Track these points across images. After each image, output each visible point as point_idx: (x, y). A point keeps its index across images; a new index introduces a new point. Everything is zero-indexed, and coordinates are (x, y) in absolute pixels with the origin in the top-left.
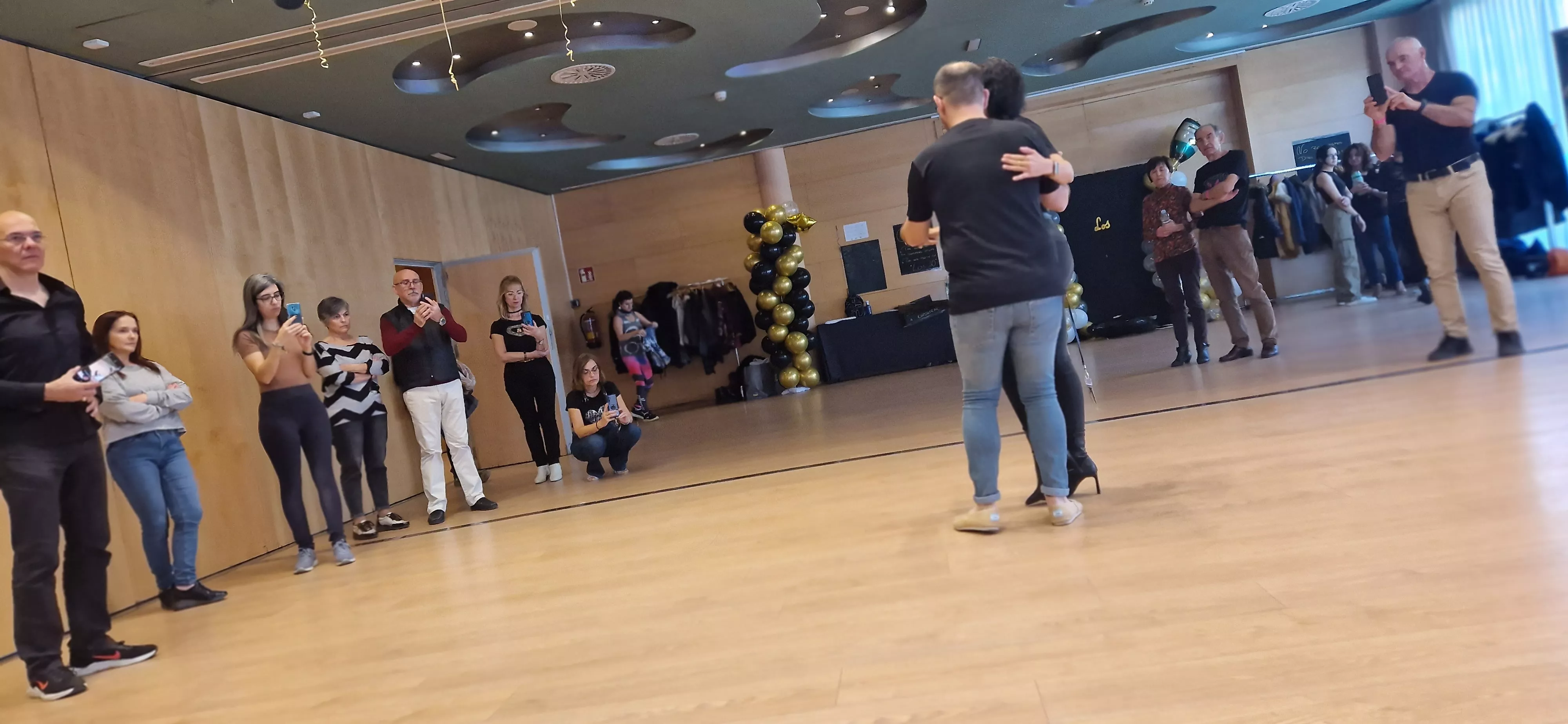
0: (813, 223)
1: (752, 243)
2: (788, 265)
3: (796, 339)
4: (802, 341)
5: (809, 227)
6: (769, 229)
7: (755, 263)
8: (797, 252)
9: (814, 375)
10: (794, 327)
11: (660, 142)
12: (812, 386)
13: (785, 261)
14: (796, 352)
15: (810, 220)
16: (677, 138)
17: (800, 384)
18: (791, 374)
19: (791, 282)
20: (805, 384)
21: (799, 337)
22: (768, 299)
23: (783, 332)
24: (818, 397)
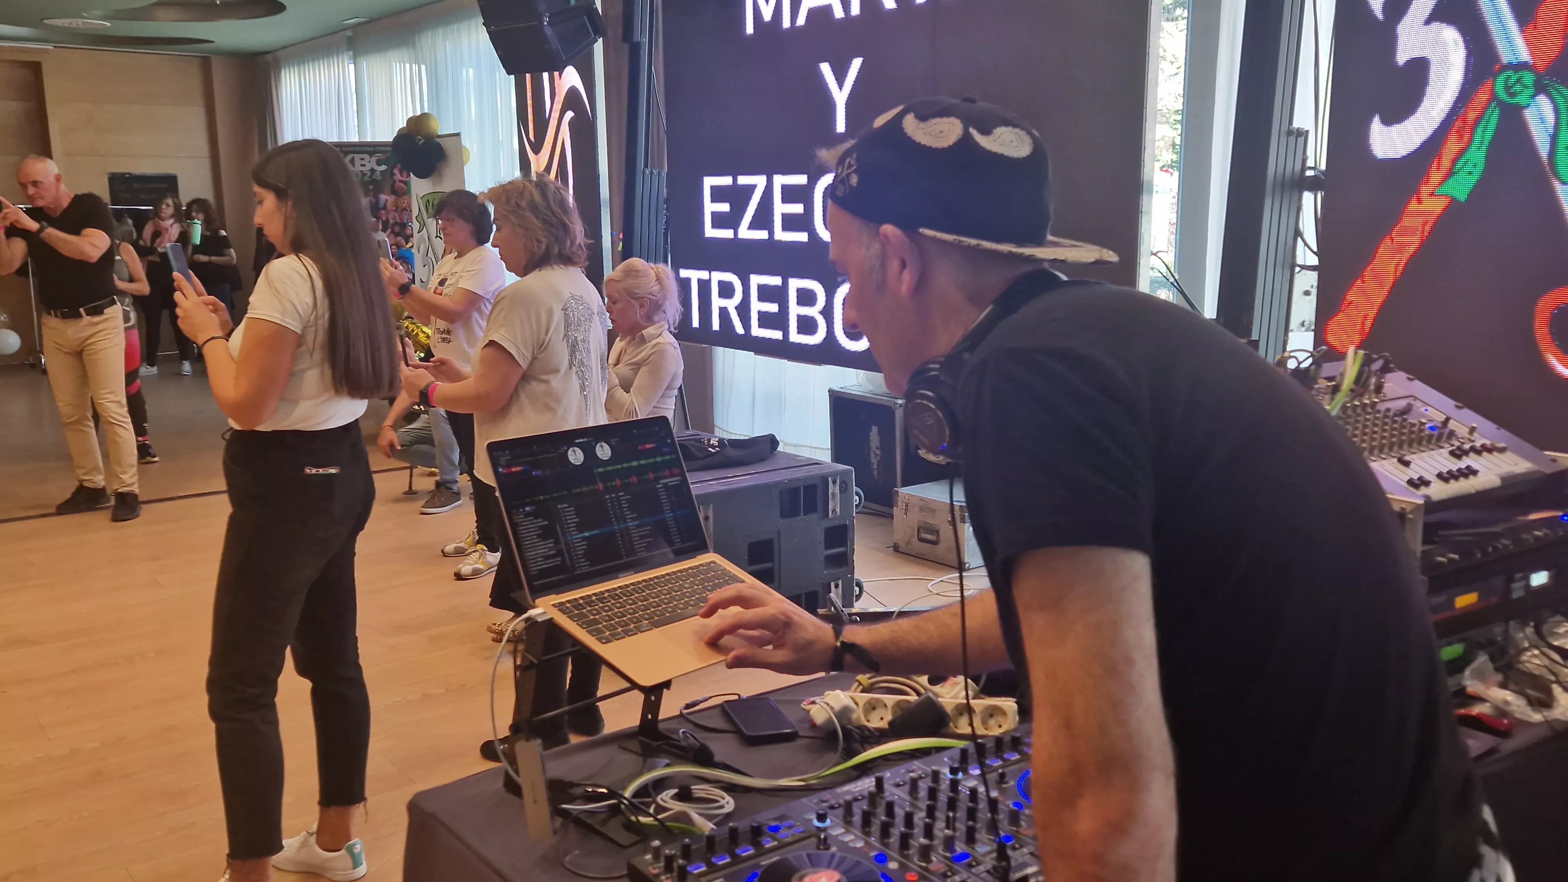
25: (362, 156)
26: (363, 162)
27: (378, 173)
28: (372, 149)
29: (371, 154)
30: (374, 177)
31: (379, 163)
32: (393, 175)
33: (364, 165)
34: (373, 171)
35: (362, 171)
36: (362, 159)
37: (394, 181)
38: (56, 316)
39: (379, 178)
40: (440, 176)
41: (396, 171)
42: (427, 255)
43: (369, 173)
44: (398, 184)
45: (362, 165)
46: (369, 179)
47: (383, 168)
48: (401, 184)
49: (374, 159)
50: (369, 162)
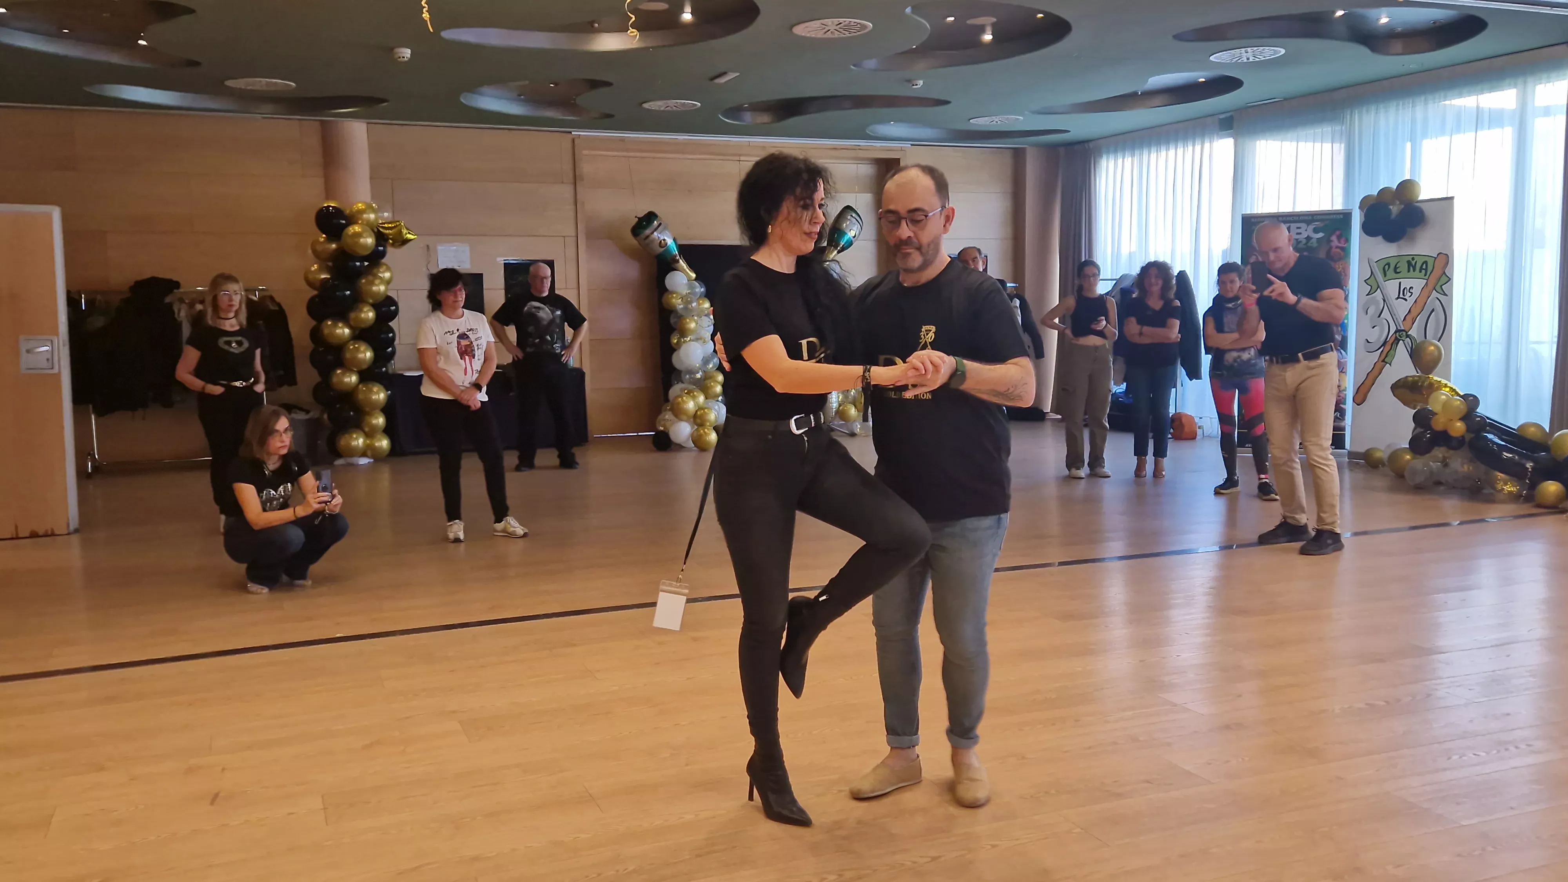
0: (412, 237)
1: (319, 248)
2: (375, 288)
3: (371, 391)
4: (380, 395)
5: (408, 241)
6: (358, 235)
7: (323, 276)
8: (384, 272)
9: (384, 443)
10: (368, 375)
11: (230, 83)
12: (378, 458)
13: (372, 283)
14: (367, 409)
15: (409, 233)
16: (260, 83)
17: (364, 455)
18: (357, 439)
19: (374, 313)
20: (369, 453)
21: (375, 389)
22: (339, 331)
23: (354, 378)
24: (385, 475)
25: (1298, 225)
26: (1299, 231)
27: (1314, 241)
28: (1310, 218)
29: (1308, 223)
30: (1309, 244)
31: (1316, 231)
32: (1329, 241)
33: (1300, 233)
34: (1308, 238)
35: (1297, 240)
36: (1298, 228)
37: (1331, 248)
38: (1277, 362)
39: (1315, 245)
40: (1412, 239)
41: (1334, 238)
42: (1379, 316)
43: (1304, 241)
44: (1334, 250)
45: (1297, 234)
46: (1305, 246)
47: (1321, 235)
48: (1338, 250)
49: (1311, 227)
50: (1306, 230)
